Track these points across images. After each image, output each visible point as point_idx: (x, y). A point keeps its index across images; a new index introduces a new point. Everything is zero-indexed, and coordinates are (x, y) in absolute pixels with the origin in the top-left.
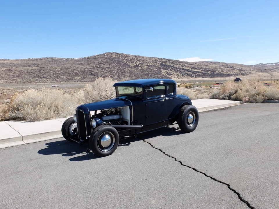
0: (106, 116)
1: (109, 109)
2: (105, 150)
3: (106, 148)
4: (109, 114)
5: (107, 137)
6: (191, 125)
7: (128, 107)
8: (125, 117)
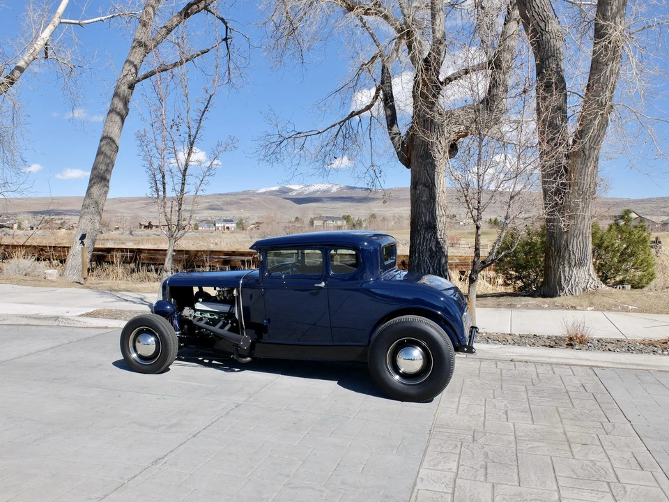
3: (145, 358)
4: (219, 299)
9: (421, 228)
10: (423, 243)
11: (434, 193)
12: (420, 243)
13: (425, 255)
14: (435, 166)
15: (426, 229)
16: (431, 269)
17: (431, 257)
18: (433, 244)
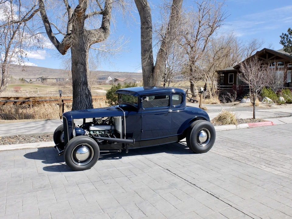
0: (94, 125)
1: (101, 118)
2: (80, 164)
3: (82, 162)
4: (99, 123)
5: (85, 150)
6: (204, 145)
7: (121, 117)
8: (117, 129)
9: (80, 84)
10: (82, 91)
11: (86, 68)
12: (80, 91)
13: (84, 96)
14: (86, 55)
15: (83, 85)
16: (87, 103)
17: (87, 97)
18: (87, 91)
